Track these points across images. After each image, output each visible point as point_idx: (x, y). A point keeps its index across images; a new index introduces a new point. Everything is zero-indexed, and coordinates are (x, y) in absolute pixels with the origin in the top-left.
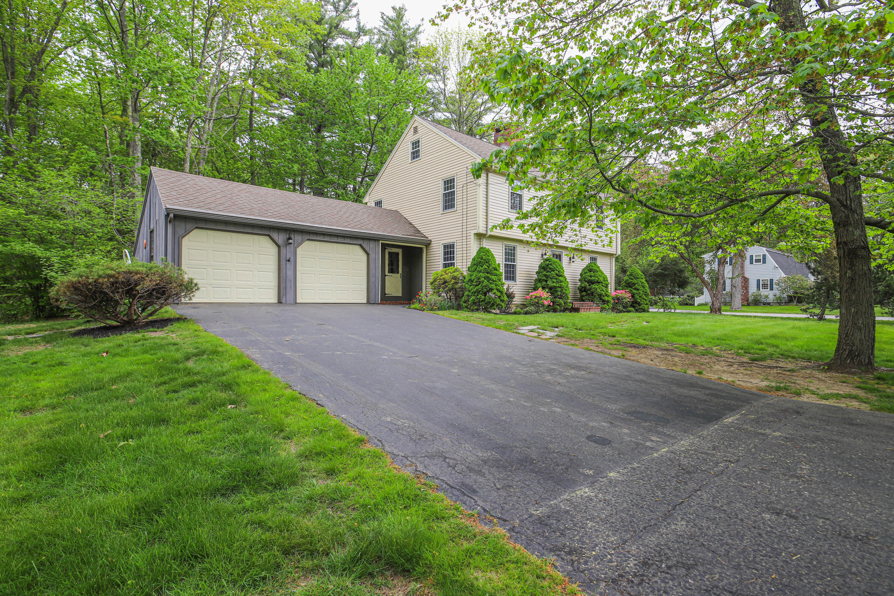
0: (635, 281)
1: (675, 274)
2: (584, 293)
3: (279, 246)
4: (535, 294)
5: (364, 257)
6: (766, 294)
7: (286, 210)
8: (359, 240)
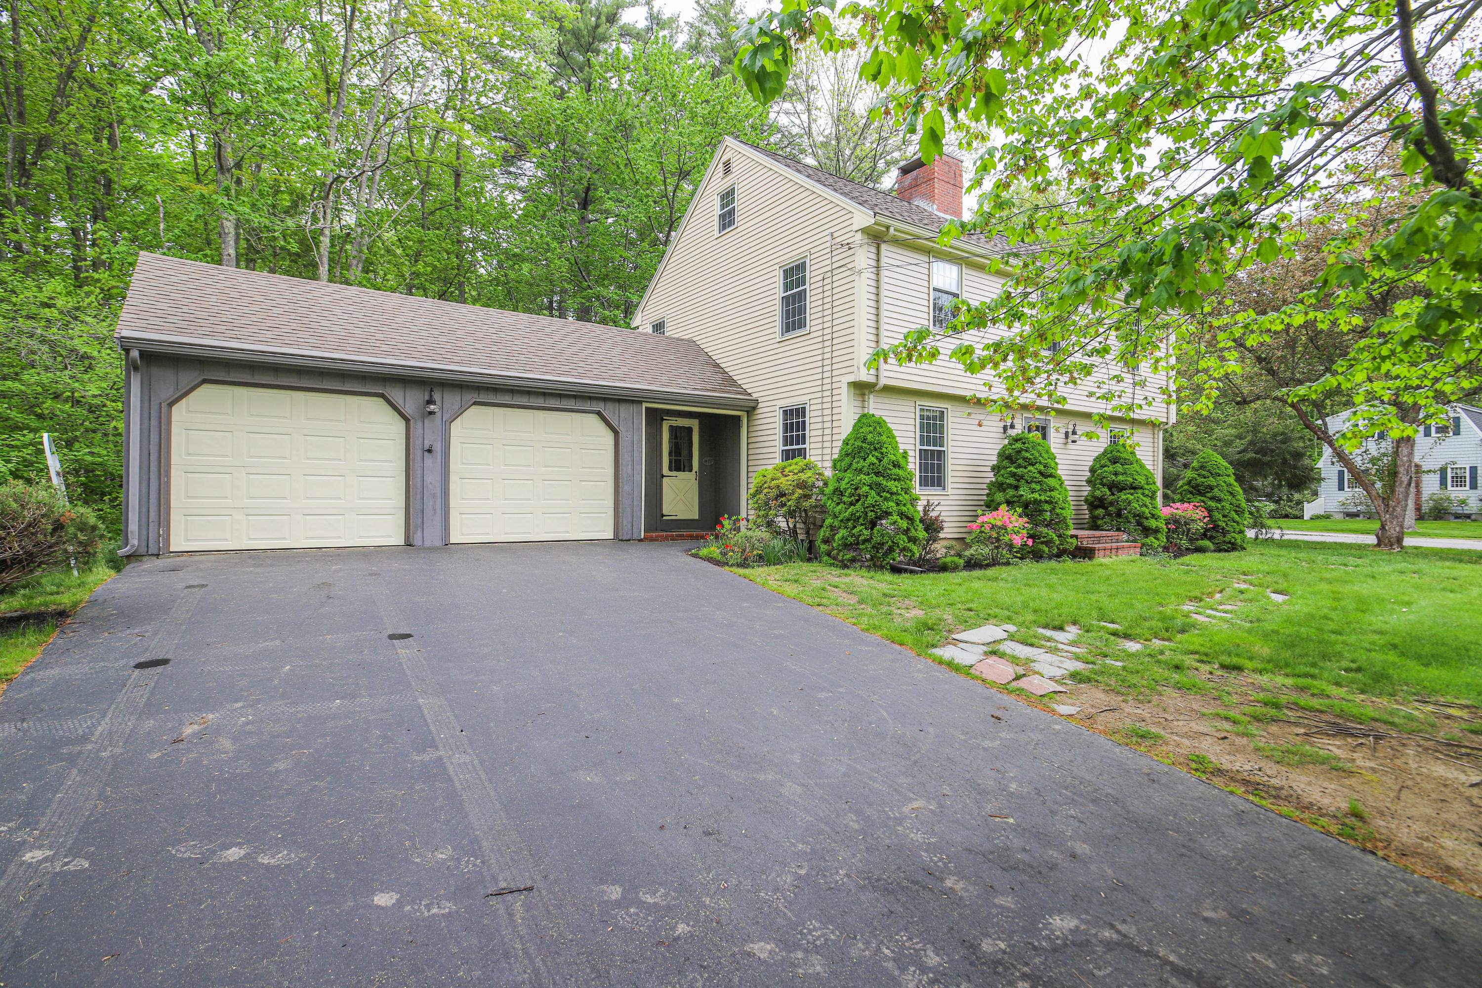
0: (1212, 481)
1: (1285, 461)
2: (1100, 512)
3: (407, 420)
4: (991, 518)
5: (608, 438)
6: (1462, 496)
7: (431, 340)
8: (594, 403)
